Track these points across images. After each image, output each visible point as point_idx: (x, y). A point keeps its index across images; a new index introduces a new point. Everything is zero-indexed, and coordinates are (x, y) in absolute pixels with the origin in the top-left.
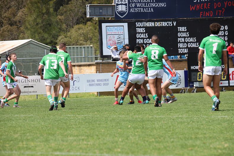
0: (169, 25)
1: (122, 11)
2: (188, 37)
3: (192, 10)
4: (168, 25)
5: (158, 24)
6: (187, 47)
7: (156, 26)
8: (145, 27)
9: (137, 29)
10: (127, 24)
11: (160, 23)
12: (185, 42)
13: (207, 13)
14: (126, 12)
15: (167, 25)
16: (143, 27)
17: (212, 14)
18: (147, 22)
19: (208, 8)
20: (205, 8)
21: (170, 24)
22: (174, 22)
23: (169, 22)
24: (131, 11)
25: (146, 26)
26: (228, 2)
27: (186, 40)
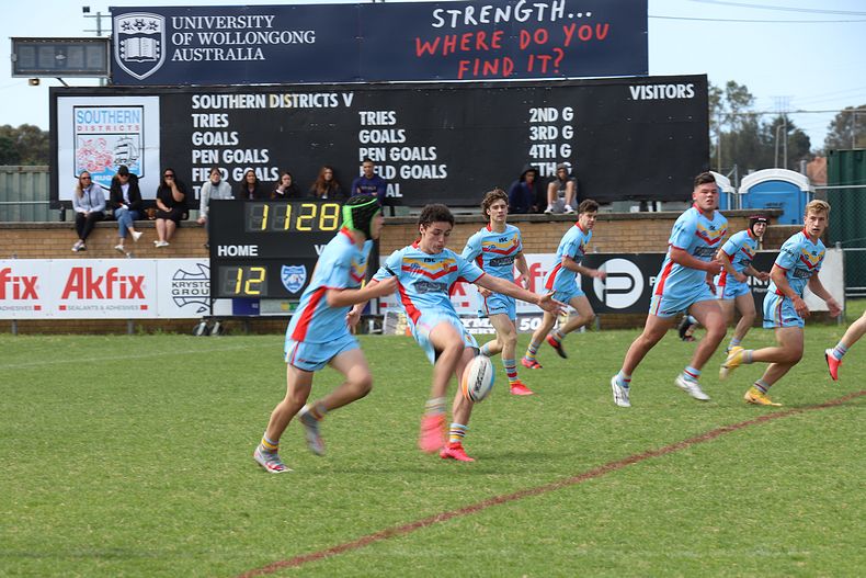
0: (326, 105)
1: (140, 58)
2: (400, 146)
3: (423, 55)
4: (320, 106)
5: (280, 101)
6: (398, 179)
7: (272, 106)
8: (227, 111)
9: (195, 116)
10: (156, 100)
11: (291, 99)
12: (389, 161)
13: (487, 63)
14: (158, 59)
15: (316, 103)
16: (221, 111)
17: (508, 69)
18: (234, 94)
19: (494, 46)
20: (478, 48)
21: (330, 102)
22: (344, 95)
23: (326, 96)
24: (177, 58)
25: (231, 107)
26: (577, 28)
27: (392, 155)
